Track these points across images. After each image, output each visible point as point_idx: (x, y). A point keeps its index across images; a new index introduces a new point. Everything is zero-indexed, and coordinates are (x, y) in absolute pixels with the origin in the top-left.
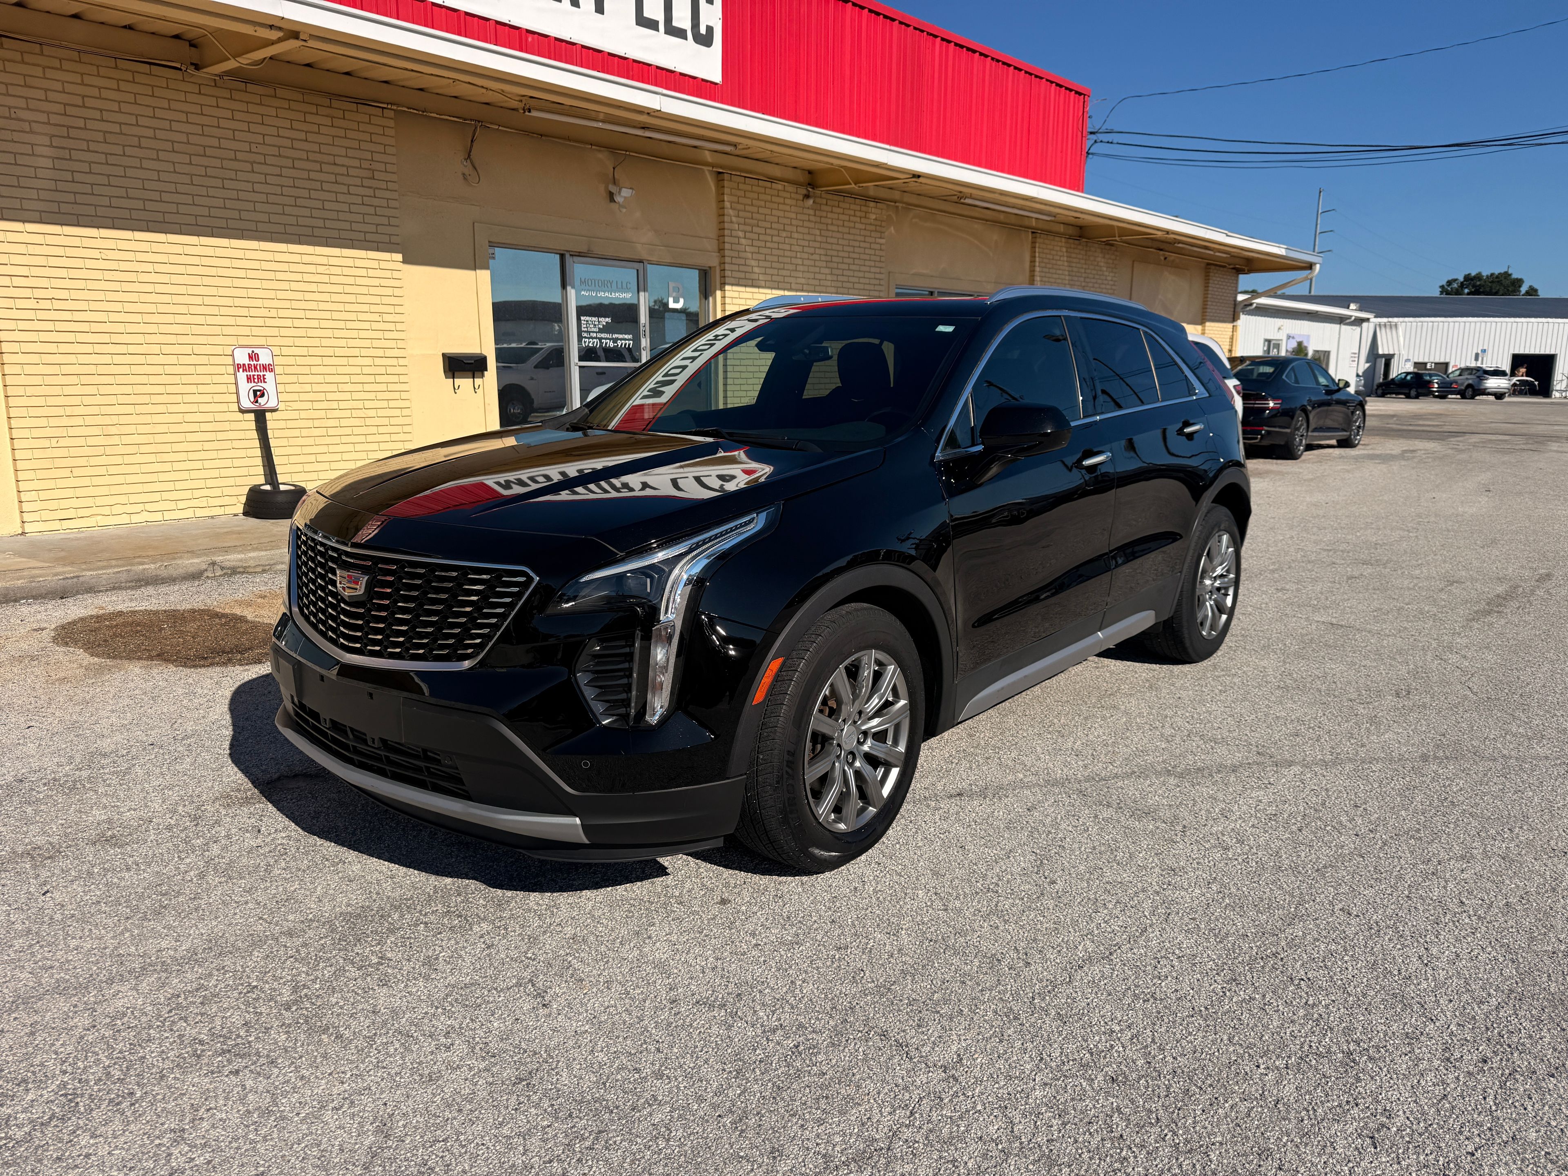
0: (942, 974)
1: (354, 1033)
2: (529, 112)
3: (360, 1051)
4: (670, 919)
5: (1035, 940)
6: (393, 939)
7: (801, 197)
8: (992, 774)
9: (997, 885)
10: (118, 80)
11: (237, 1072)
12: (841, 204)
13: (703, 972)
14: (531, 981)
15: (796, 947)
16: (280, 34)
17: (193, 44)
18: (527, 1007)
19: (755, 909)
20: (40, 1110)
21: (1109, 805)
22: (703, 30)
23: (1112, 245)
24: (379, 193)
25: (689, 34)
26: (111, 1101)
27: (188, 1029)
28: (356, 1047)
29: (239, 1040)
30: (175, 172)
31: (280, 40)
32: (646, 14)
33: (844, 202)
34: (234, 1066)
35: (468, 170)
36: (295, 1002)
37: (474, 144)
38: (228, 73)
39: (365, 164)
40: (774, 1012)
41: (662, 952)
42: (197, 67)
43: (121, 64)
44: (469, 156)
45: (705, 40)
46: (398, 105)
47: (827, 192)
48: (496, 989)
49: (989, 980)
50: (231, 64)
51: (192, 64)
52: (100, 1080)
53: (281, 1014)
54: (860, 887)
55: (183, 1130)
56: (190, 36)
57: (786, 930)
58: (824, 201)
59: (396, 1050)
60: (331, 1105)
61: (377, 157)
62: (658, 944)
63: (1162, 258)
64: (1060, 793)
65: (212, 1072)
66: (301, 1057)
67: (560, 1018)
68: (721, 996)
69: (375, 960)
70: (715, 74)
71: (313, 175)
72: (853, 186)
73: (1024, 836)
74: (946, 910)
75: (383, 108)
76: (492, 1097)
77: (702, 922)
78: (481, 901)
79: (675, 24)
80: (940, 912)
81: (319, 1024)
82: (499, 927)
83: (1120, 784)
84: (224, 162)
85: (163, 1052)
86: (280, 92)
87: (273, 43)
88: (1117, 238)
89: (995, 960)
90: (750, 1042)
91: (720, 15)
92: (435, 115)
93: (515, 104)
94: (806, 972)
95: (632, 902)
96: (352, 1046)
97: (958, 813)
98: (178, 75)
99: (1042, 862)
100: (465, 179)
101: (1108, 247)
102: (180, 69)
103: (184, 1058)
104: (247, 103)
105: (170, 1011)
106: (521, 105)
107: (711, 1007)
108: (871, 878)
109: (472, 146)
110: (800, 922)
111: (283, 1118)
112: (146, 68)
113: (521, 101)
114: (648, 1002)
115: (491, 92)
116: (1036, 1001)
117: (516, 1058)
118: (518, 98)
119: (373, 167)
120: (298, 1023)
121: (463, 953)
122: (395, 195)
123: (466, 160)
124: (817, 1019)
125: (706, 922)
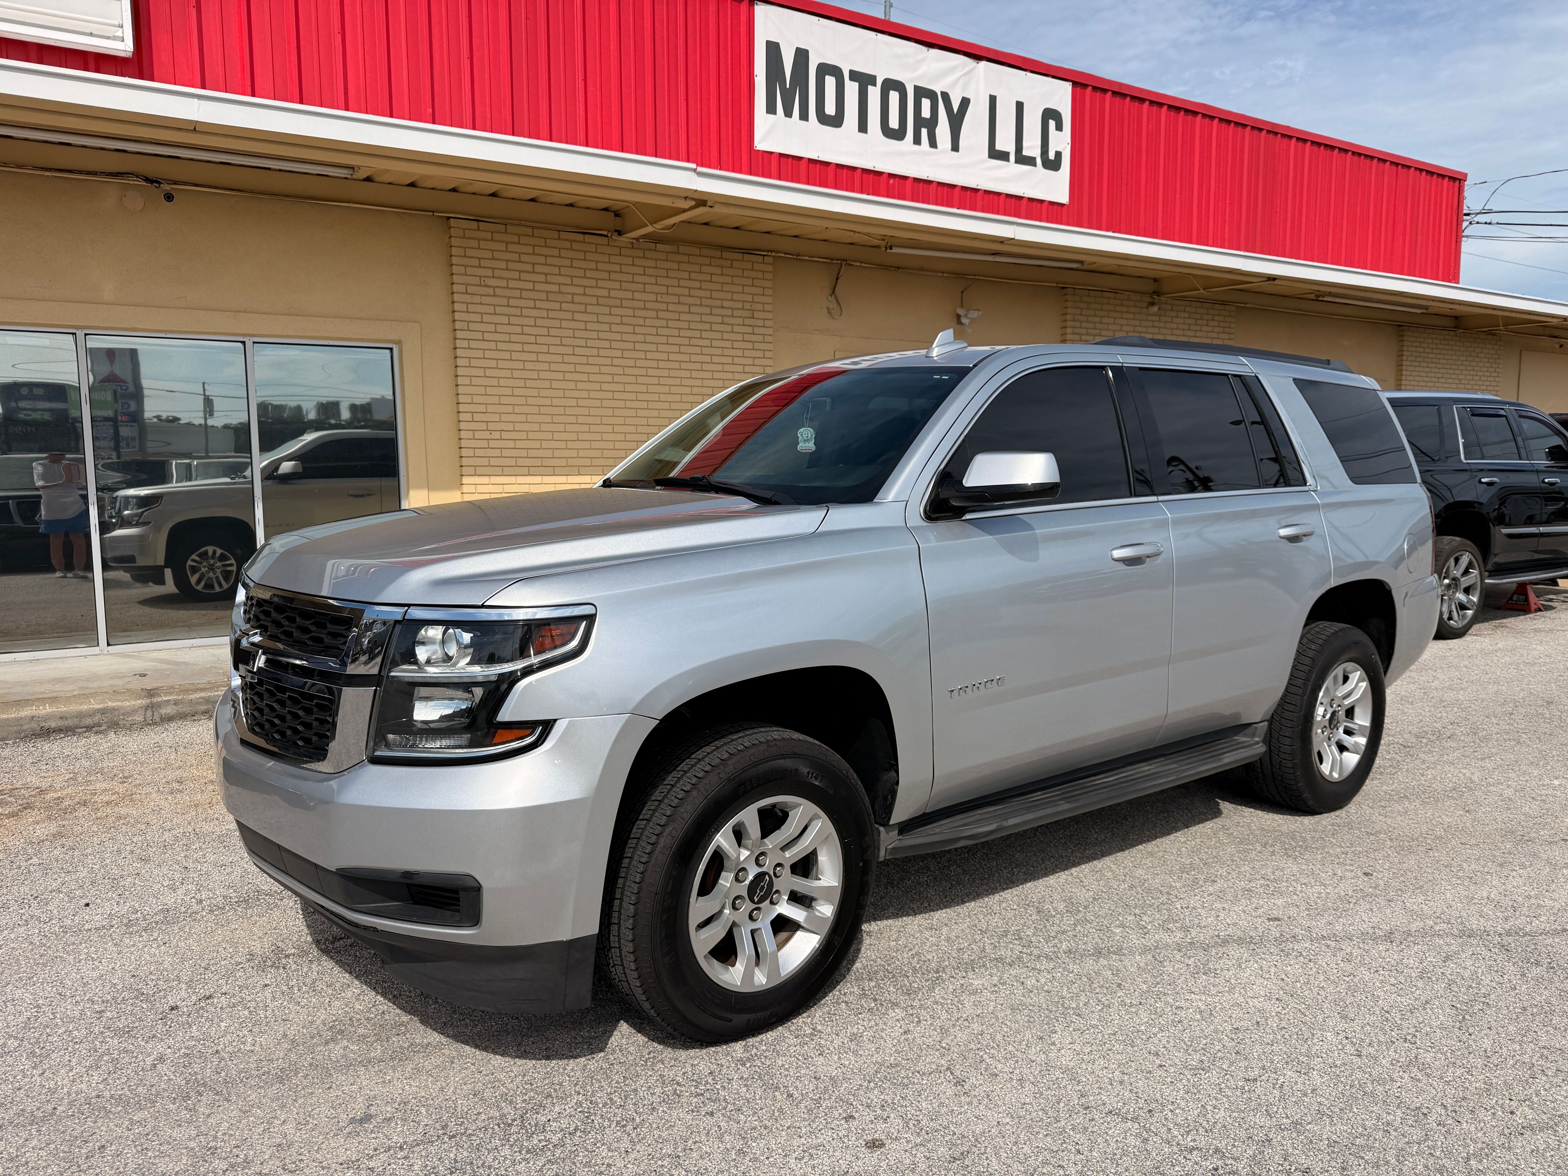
0: (1363, 1120)
1: (802, 1094)
2: (891, 249)
3: (810, 1111)
4: (1071, 1029)
5: (1464, 1099)
6: (821, 1014)
7: (1145, 305)
8: (1397, 918)
9: (1414, 1036)
10: (560, 249)
11: (712, 1114)
12: (1187, 309)
13: (1112, 1084)
14: (948, 1069)
15: (1203, 1073)
16: (693, 203)
17: (617, 214)
18: (949, 1092)
19: (1155, 1030)
20: (566, 1121)
21: (1537, 964)
22: (1052, 156)
23: (1494, 335)
24: (757, 330)
25: (1039, 161)
26: (618, 1123)
27: (666, 1070)
28: (806, 1107)
29: (708, 1086)
30: (598, 322)
31: (691, 208)
32: (998, 147)
33: (1190, 306)
34: (710, 1107)
35: (833, 305)
36: (748, 1059)
37: (839, 281)
38: (644, 236)
39: (747, 306)
40: (1188, 1133)
41: (1066, 1059)
42: (620, 233)
43: (564, 235)
44: (834, 291)
45: (1053, 165)
46: (776, 252)
47: (1173, 298)
48: (919, 1072)
49: (1417, 1134)
50: (649, 229)
51: (616, 231)
52: (606, 1103)
53: (738, 1069)
54: (1262, 1021)
55: (679, 1157)
56: (615, 208)
57: (1189, 1055)
58: (1170, 307)
59: (840, 1114)
60: (795, 1155)
61: (757, 298)
62: (1063, 1051)
63: (1558, 346)
64: (1478, 945)
65: (693, 1111)
66: (761, 1109)
67: (981, 1107)
68: (1132, 1109)
69: (809, 1031)
70: (1062, 196)
71: (704, 318)
72: (1202, 291)
73: (1440, 987)
74: (1359, 1056)
75: (764, 255)
76: (931, 1170)
77: (1103, 1036)
78: (892, 988)
79: (1025, 153)
80: (1353, 1057)
81: (771, 1082)
82: (912, 1015)
83: (1548, 941)
84: (636, 311)
85: (650, 1087)
86: (682, 249)
87: (684, 211)
88: (1502, 328)
89: (1420, 1114)
90: (1168, 1158)
91: (1069, 140)
92: (807, 258)
93: (876, 242)
94: (1216, 1099)
95: (1031, 1008)
96: (802, 1106)
97: (1362, 956)
98: (604, 240)
99: (1464, 1018)
100: (829, 312)
101: (1490, 337)
102: (607, 236)
103: (668, 1096)
104: (656, 260)
105: (649, 1053)
106: (883, 243)
107: (1125, 1119)
108: (1274, 1014)
109: (836, 283)
110: (1203, 1049)
111: (756, 1160)
112: (580, 237)
113: (884, 240)
114: (1062, 1105)
115: (857, 235)
116: (1472, 1162)
117: (946, 1139)
118: (880, 237)
119: (753, 308)
120: (753, 1078)
121: (883, 1034)
122: (770, 331)
123: (831, 295)
124: (1234, 1146)
125: (1107, 1037)
